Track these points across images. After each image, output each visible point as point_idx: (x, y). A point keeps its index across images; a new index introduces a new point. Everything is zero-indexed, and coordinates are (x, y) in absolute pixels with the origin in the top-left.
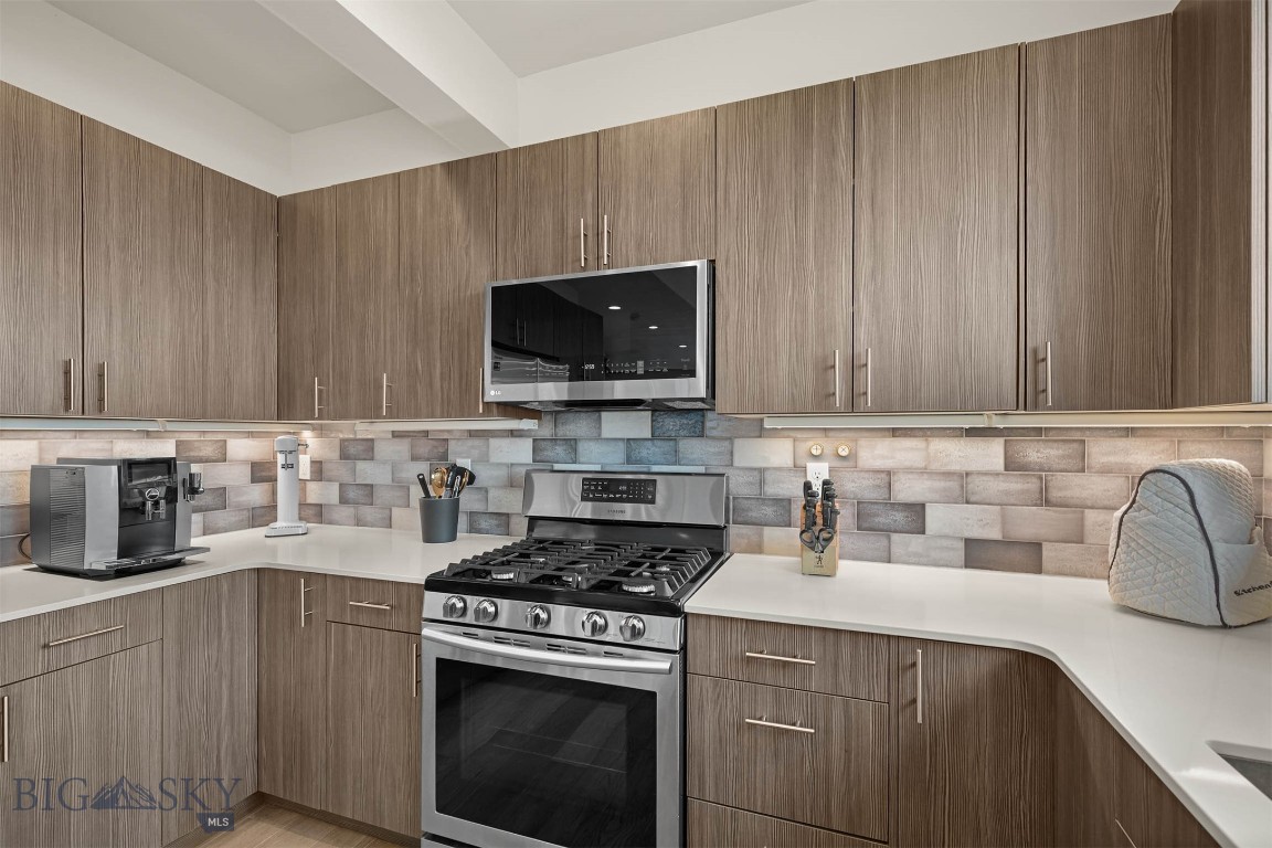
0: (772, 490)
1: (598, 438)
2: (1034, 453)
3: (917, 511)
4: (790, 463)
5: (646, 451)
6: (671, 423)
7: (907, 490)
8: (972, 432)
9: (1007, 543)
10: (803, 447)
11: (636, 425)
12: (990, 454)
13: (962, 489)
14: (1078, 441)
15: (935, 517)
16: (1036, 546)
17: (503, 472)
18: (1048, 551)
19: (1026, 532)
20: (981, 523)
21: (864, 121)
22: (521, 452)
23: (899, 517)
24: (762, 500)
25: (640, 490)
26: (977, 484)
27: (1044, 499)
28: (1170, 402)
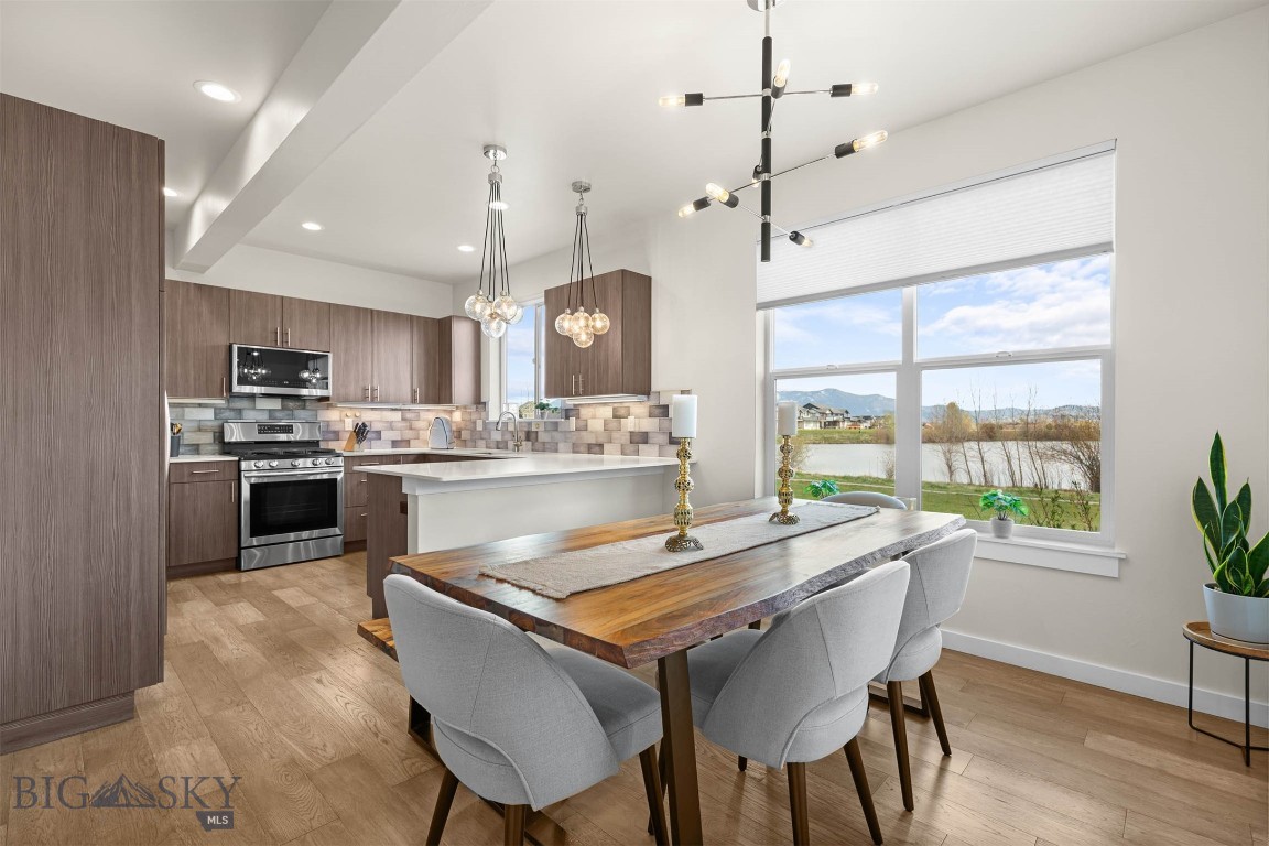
0: (333, 428)
1: (254, 409)
2: (409, 415)
3: (379, 433)
4: (338, 419)
5: (278, 415)
6: (291, 404)
7: (376, 427)
8: (393, 409)
9: (401, 441)
10: (344, 414)
11: (276, 404)
12: (397, 416)
13: (391, 425)
14: (417, 412)
15: (384, 435)
16: (409, 441)
17: (195, 425)
18: (412, 442)
19: (406, 438)
20: (396, 435)
21: (375, 324)
22: (208, 414)
23: (374, 435)
24: (328, 432)
25: (288, 429)
26: (394, 424)
27: (411, 429)
28: (439, 403)
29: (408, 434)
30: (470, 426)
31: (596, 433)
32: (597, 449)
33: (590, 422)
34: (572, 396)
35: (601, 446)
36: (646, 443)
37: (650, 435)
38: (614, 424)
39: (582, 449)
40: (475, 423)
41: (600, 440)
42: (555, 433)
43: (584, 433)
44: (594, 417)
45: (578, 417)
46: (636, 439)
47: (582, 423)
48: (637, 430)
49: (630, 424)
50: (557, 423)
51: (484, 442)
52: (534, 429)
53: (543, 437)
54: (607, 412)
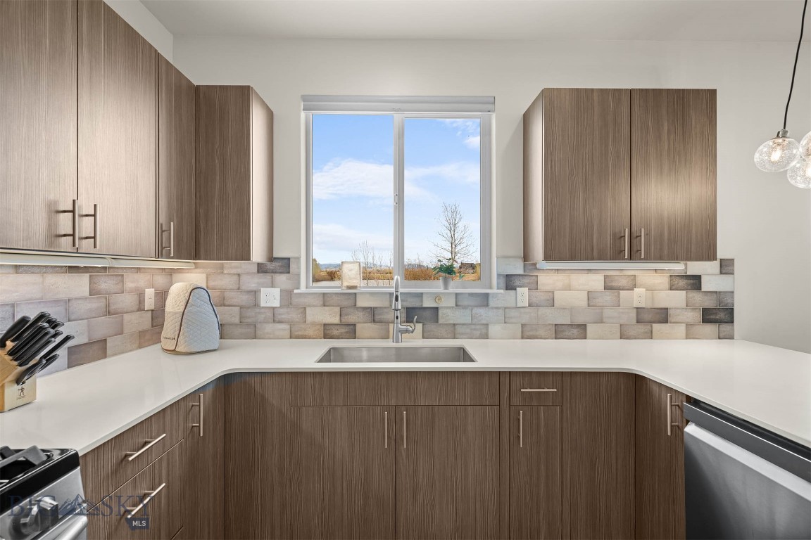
9: (90, 344)
12: (82, 285)
13: (67, 311)
14: (119, 276)
16: (103, 342)
18: (110, 343)
19: (98, 335)
20: (78, 334)
26: (74, 307)
29: (103, 327)
30: (244, 299)
31: (572, 310)
32: (575, 331)
33: (558, 295)
34: (624, 259)
35: (583, 327)
36: (666, 322)
37: (670, 312)
38: (608, 297)
39: (541, 332)
40: (255, 293)
41: (580, 320)
42: (481, 311)
43: (544, 311)
44: (568, 288)
45: (534, 287)
46: (647, 317)
47: (540, 296)
48: (649, 305)
49: (638, 297)
50: (487, 295)
51: (285, 326)
52: (428, 303)
53: (447, 316)
54: (596, 282)
